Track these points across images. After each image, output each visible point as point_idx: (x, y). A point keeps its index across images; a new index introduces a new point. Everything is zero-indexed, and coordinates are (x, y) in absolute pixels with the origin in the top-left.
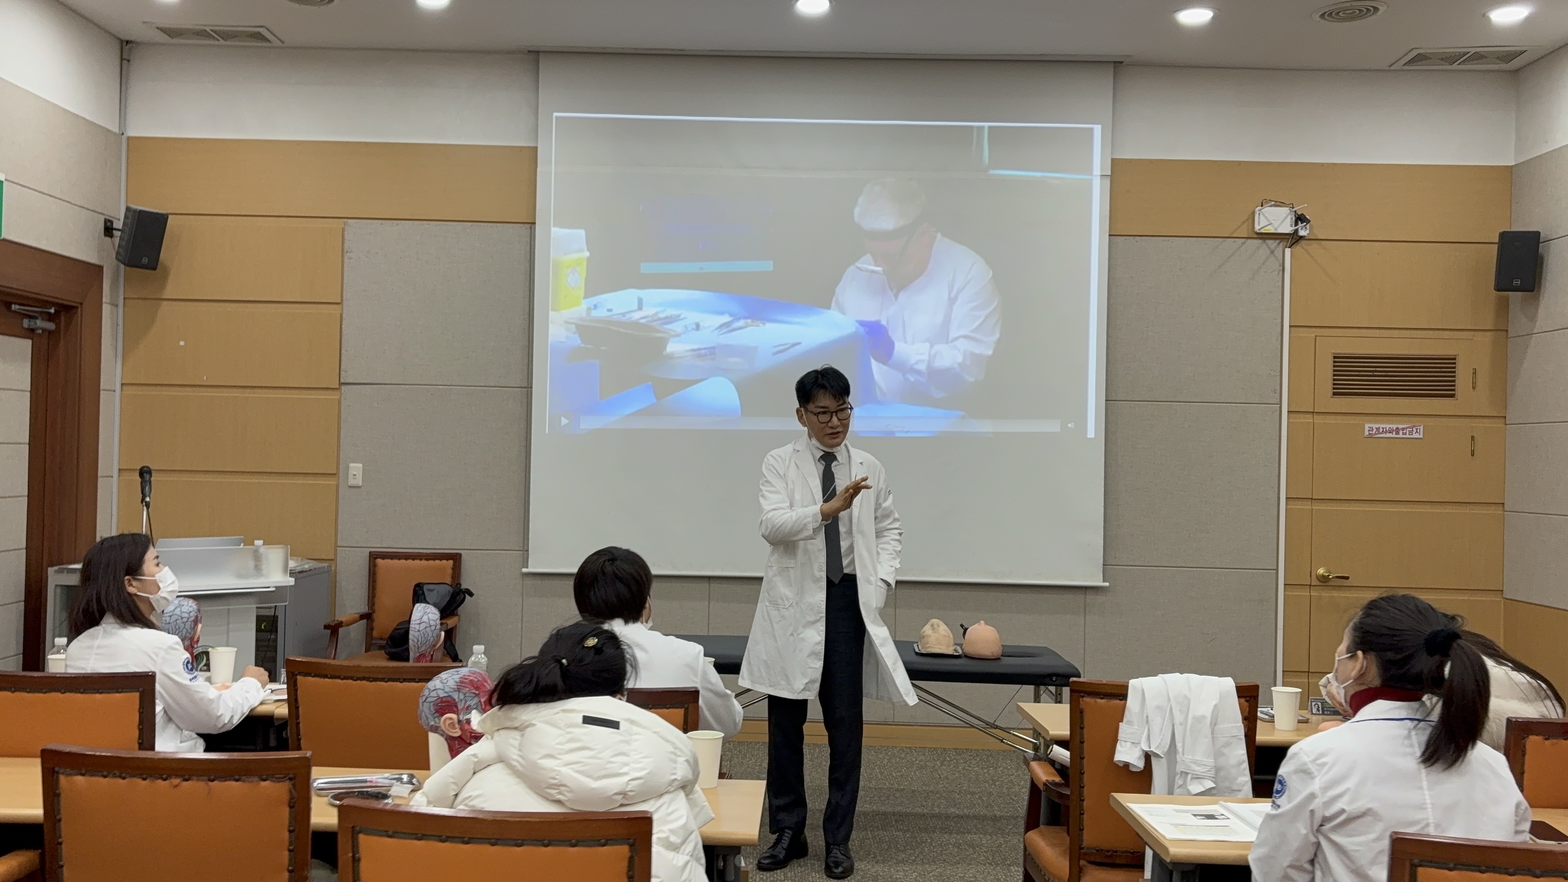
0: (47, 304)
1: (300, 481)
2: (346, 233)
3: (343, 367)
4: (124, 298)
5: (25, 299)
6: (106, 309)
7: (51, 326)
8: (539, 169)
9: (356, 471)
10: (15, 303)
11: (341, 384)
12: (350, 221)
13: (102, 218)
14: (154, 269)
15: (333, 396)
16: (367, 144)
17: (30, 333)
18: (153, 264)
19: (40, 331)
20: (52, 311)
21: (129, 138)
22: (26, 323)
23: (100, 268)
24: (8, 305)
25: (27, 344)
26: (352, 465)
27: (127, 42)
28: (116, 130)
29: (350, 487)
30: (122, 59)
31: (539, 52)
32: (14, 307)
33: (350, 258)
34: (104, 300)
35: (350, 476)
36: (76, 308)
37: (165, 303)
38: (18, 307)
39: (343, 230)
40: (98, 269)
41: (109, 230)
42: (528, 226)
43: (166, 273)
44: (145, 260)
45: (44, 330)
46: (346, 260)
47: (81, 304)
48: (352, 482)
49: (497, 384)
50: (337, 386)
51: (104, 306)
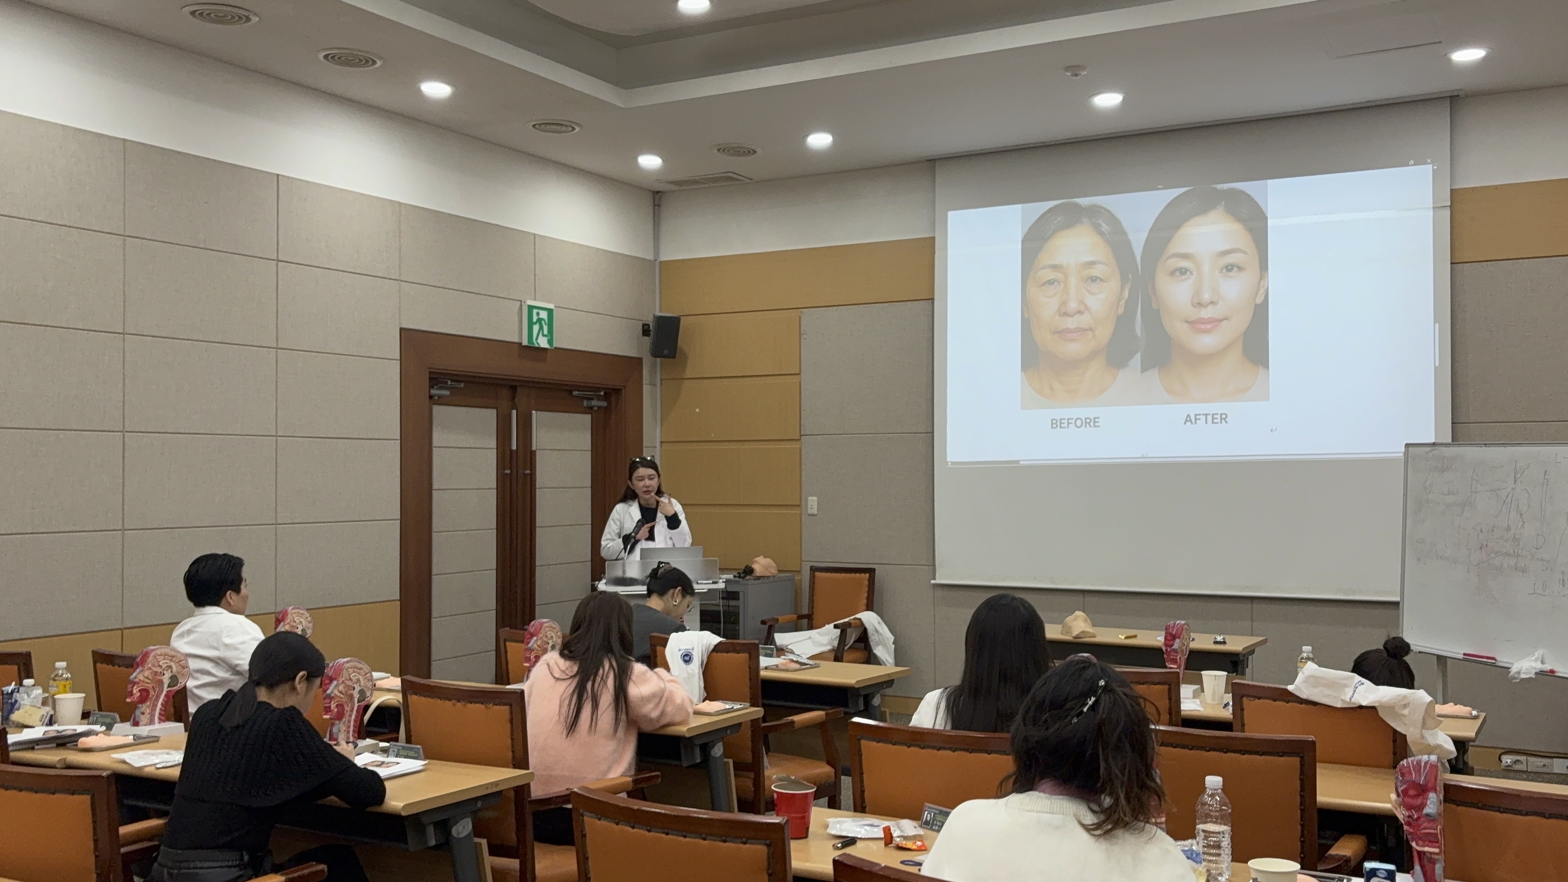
0: (599, 389)
1: (777, 511)
2: (802, 319)
3: (802, 423)
4: (661, 380)
5: (579, 388)
6: (646, 389)
7: (604, 404)
8: (936, 255)
9: (813, 503)
10: (575, 390)
11: (801, 435)
12: (804, 310)
13: (641, 323)
14: (674, 357)
15: (794, 445)
16: (814, 249)
17: (589, 410)
18: (672, 355)
19: (596, 408)
20: (601, 393)
21: (661, 262)
22: (585, 403)
23: (640, 360)
24: (571, 392)
25: (588, 417)
26: (810, 498)
27: (658, 192)
28: (651, 257)
29: (810, 515)
30: (655, 205)
31: (934, 160)
32: (575, 393)
33: (805, 339)
34: (644, 382)
35: (809, 507)
36: (620, 390)
37: (686, 381)
38: (577, 393)
39: (800, 317)
40: (638, 361)
41: (646, 331)
42: (930, 301)
43: (685, 358)
44: (666, 352)
45: (599, 407)
46: (802, 339)
47: (624, 386)
48: (810, 512)
49: (910, 431)
50: (798, 437)
51: (645, 387)
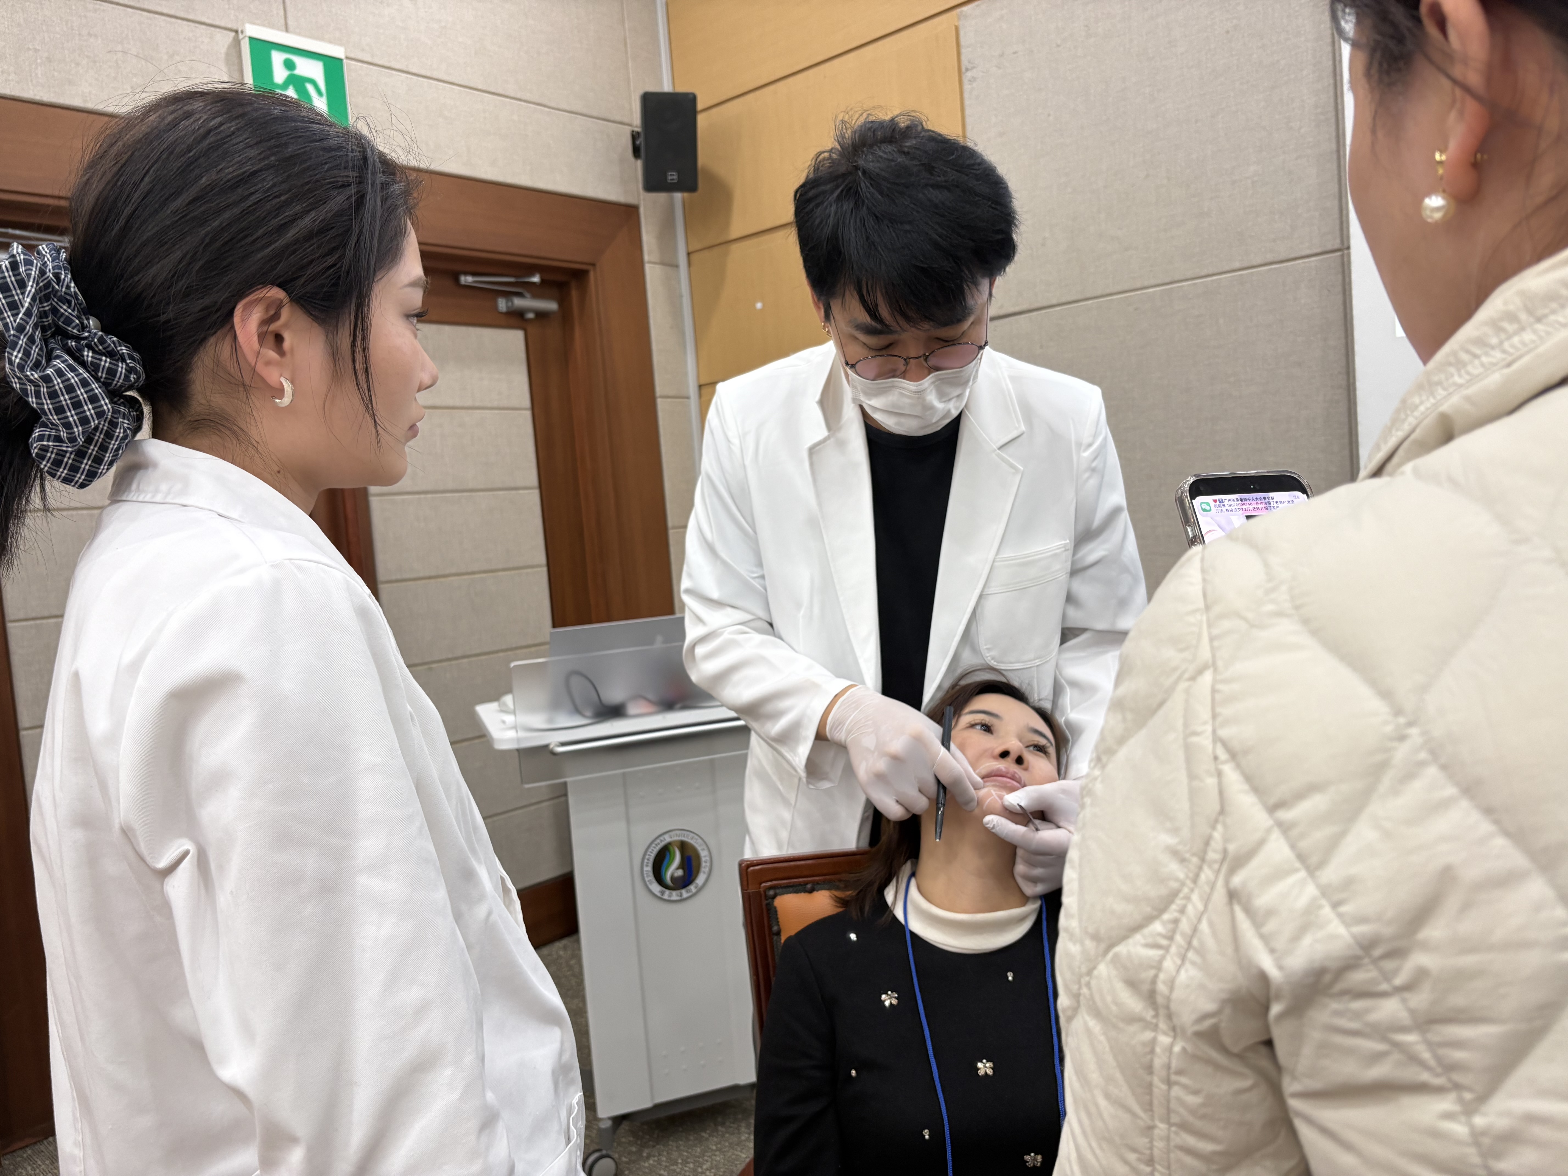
2: (962, 33)
4: (687, 252)
5: (476, 266)
6: (653, 274)
7: (551, 306)
10: (466, 273)
12: (966, 8)
13: (627, 130)
14: (695, 186)
17: (516, 319)
18: (688, 183)
19: (531, 316)
20: (536, 279)
22: (502, 304)
23: (630, 209)
24: (455, 277)
25: (512, 336)
32: (466, 279)
34: (646, 258)
36: (583, 272)
37: (734, 247)
38: (469, 277)
39: (957, 29)
40: (626, 210)
41: (635, 147)
44: (673, 178)
45: (541, 315)
46: (967, 87)
47: (594, 265)
51: (648, 268)
